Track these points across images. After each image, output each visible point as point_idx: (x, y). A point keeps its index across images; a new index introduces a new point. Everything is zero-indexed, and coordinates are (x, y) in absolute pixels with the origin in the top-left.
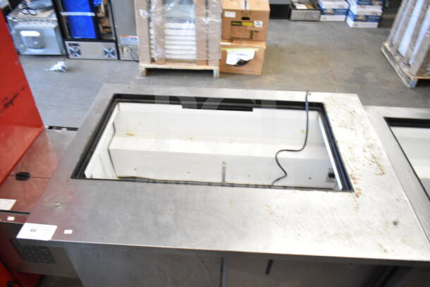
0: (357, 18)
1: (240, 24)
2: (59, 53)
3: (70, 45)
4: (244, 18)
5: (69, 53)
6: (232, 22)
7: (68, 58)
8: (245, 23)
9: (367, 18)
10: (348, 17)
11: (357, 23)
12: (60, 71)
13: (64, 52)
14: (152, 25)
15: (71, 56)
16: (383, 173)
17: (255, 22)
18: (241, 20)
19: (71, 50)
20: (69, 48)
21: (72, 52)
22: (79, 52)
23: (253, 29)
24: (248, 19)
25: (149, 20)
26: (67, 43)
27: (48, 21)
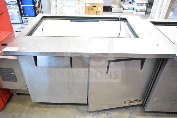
0: (137, 11)
1: (92, 9)
2: (19, 22)
3: (24, 18)
4: (94, 6)
5: (23, 22)
6: (89, 8)
7: (23, 24)
8: (94, 8)
9: (141, 11)
10: (134, 11)
11: (137, 12)
12: (20, 28)
13: (22, 22)
14: (57, 8)
15: (24, 23)
16: (151, 34)
17: (98, 8)
18: (92, 7)
19: (24, 21)
20: (23, 20)
21: (25, 22)
22: (27, 22)
23: (97, 11)
24: (95, 7)
25: (56, 6)
26: (23, 18)
27: (15, 9)
